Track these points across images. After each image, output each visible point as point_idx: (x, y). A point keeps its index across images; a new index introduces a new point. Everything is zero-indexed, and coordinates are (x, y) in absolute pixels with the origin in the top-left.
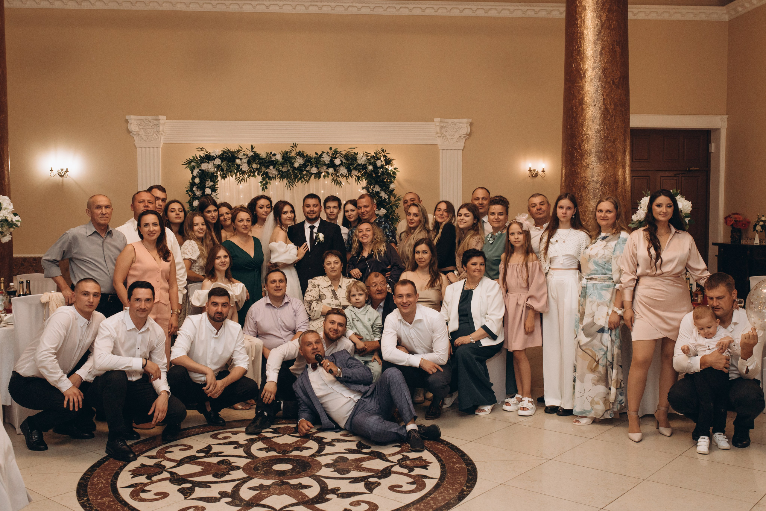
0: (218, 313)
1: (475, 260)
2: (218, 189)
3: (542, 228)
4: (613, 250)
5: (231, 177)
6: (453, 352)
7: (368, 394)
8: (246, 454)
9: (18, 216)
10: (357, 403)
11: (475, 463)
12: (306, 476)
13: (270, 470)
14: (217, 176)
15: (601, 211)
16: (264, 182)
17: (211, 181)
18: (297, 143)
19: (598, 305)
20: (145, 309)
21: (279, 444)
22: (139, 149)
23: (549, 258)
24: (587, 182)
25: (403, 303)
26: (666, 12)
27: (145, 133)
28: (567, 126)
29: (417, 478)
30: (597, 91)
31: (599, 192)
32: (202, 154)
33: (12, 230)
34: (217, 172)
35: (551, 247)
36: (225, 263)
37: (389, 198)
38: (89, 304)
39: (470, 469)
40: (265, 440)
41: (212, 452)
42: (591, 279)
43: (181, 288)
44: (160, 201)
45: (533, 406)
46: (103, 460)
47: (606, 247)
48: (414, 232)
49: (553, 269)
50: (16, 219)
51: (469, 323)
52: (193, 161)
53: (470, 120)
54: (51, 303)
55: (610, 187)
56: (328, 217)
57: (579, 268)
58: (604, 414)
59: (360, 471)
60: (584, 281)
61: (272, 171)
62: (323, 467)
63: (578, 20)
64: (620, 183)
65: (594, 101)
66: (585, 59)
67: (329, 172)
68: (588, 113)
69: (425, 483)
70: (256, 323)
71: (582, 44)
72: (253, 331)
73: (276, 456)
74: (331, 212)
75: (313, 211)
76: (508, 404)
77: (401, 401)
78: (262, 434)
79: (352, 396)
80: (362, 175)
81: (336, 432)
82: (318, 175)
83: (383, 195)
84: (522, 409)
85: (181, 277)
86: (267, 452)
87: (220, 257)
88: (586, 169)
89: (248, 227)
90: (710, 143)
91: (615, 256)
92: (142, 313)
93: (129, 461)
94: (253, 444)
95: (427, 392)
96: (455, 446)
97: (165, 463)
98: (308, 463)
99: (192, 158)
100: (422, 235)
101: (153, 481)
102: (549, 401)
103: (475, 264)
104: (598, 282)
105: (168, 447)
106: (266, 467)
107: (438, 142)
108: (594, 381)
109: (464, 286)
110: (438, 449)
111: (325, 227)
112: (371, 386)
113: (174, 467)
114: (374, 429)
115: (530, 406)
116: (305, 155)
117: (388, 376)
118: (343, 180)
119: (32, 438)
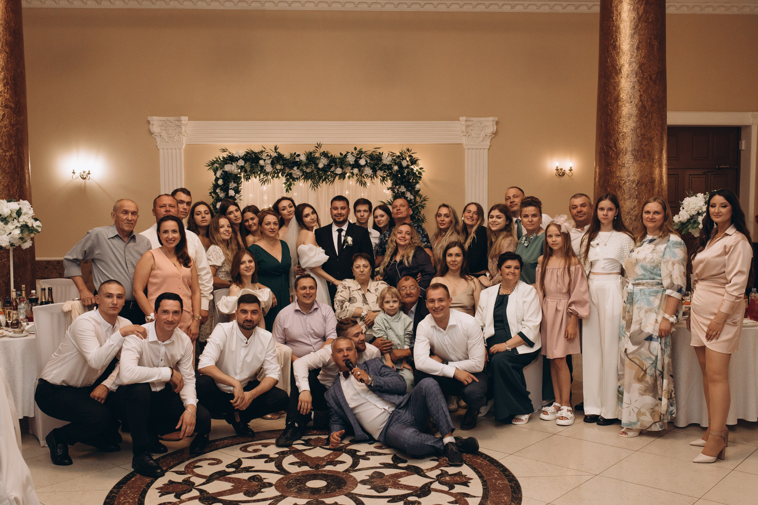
0: (247, 320)
1: (509, 263)
2: (242, 190)
3: (583, 230)
4: (662, 254)
5: (254, 178)
6: (489, 359)
7: (402, 405)
8: (278, 469)
9: (38, 222)
10: (391, 414)
11: (517, 478)
12: (341, 495)
13: (303, 487)
14: (240, 178)
15: (648, 212)
16: (288, 183)
17: (235, 183)
18: (321, 143)
19: (646, 312)
20: (172, 321)
21: (311, 457)
22: (161, 151)
23: (590, 262)
24: (623, 182)
25: (435, 308)
26: (697, 6)
27: (167, 134)
28: (602, 124)
29: (458, 497)
30: (634, 87)
31: (635, 192)
32: (225, 155)
33: (32, 235)
34: (240, 173)
35: (591, 250)
36: (250, 268)
37: (415, 198)
38: (113, 306)
39: (513, 486)
40: (297, 453)
41: (242, 467)
42: (638, 284)
43: (207, 294)
44: (185, 204)
45: (572, 415)
46: (130, 476)
47: (654, 251)
48: (445, 234)
49: (594, 273)
50: (36, 224)
51: (505, 329)
52: (217, 162)
53: (496, 119)
54: (73, 311)
55: (647, 187)
56: (358, 221)
57: (622, 272)
58: (651, 426)
59: (398, 488)
60: (630, 286)
61: (296, 172)
62: (359, 484)
63: (614, 13)
64: (657, 182)
65: (630, 98)
66: (621, 54)
67: (354, 172)
68: (624, 110)
69: (467, 502)
70: (285, 330)
71: (618, 39)
72: (281, 338)
73: (309, 471)
74: (361, 216)
75: (341, 214)
76: (546, 413)
77: (438, 412)
78: (293, 446)
79: (387, 408)
80: (387, 176)
81: (370, 444)
82: (342, 176)
83: (409, 195)
84: (561, 418)
85: (207, 282)
86: (299, 467)
87: (244, 262)
88: (621, 168)
89: (275, 230)
90: (740, 140)
91: (665, 260)
92: (169, 325)
93: (156, 477)
94: (284, 457)
95: (460, 400)
96: (495, 460)
97: (194, 479)
98: (342, 479)
99: (215, 160)
100: (454, 238)
101: (181, 500)
102: (589, 410)
103: (509, 267)
104: (646, 288)
105: (197, 461)
106: (299, 484)
107: (464, 141)
108: (640, 392)
109: (499, 291)
110: (477, 464)
111: (352, 230)
112: (405, 396)
113: (204, 484)
114: (411, 443)
115: (570, 415)
116: (330, 155)
117: (424, 387)
118: (368, 181)
119: (57, 451)
